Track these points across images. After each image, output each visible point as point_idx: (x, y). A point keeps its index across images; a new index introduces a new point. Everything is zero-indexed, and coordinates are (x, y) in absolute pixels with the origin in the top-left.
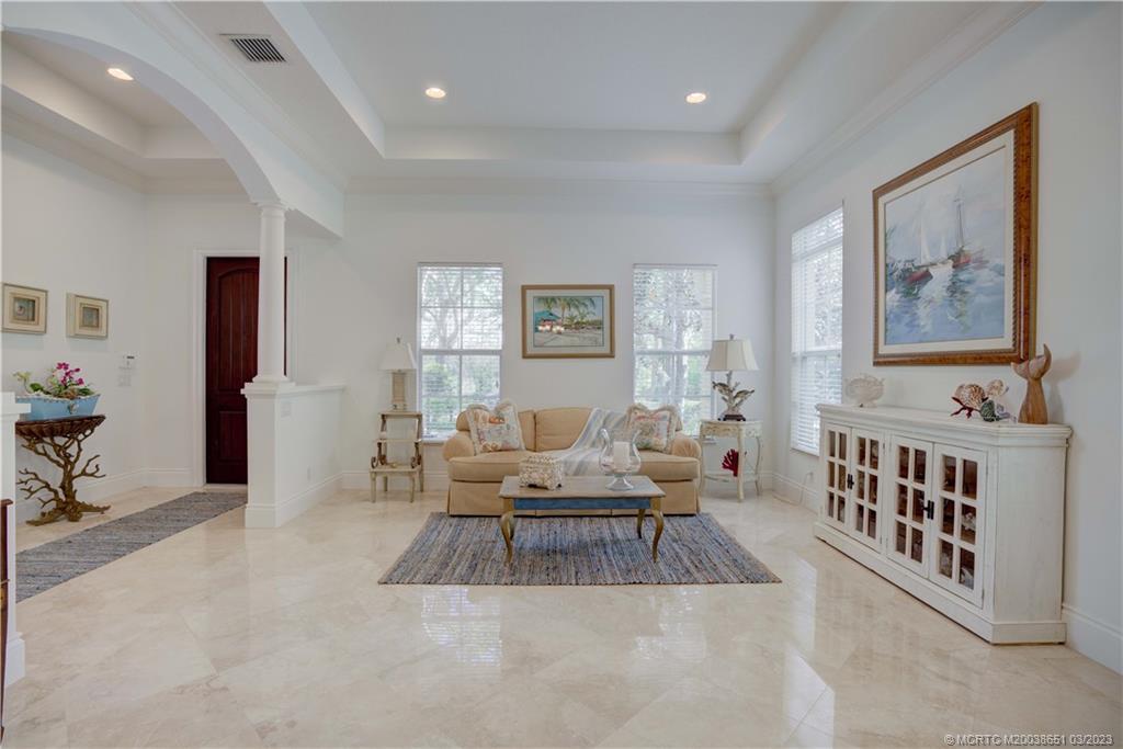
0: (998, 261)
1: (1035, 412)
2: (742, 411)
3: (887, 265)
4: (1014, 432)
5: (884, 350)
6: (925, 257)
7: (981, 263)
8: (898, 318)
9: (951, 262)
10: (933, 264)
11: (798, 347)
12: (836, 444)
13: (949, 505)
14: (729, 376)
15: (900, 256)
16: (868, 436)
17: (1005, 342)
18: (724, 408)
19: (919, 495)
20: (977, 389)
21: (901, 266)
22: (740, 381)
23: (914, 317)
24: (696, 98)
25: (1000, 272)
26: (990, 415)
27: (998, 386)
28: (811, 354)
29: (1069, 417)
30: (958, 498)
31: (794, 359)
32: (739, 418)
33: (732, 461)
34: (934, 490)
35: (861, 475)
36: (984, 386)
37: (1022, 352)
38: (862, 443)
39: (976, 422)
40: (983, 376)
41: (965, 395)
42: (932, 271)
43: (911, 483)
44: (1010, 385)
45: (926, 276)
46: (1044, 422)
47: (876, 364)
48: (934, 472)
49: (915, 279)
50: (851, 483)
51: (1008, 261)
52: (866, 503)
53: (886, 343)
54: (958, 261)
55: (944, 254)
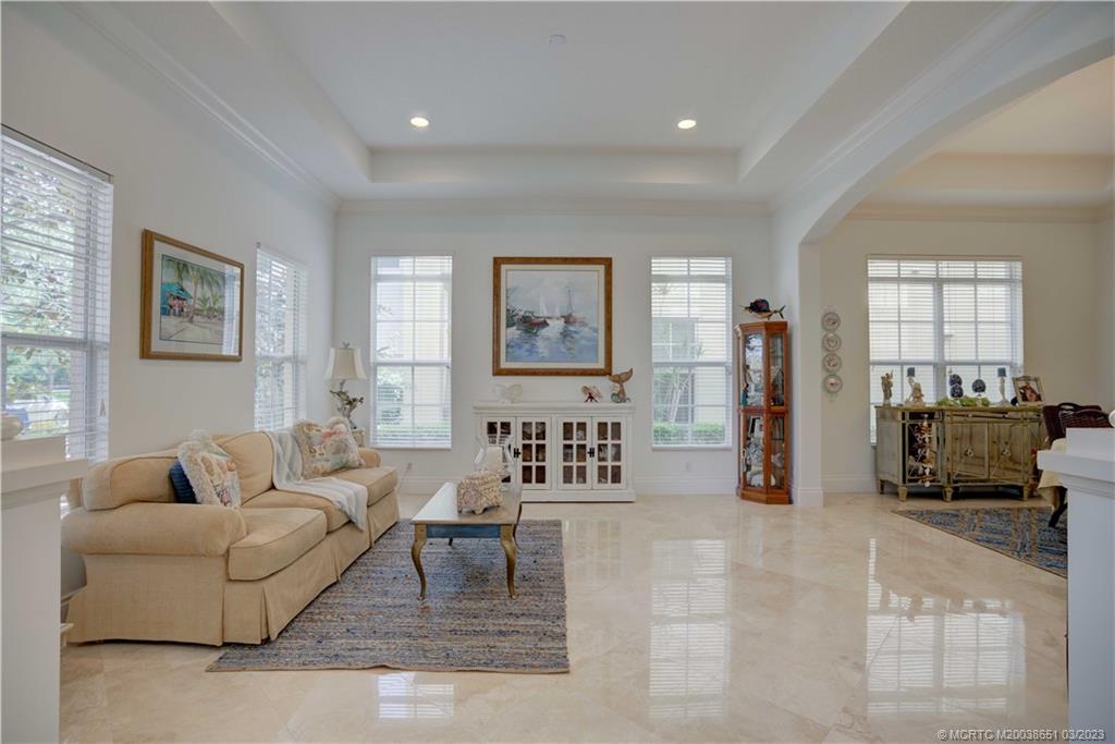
0: (593, 325)
3: (508, 310)
5: (504, 365)
6: (542, 312)
7: (584, 324)
9: (563, 320)
10: (549, 318)
12: (496, 428)
13: (603, 447)
14: (342, 385)
15: (522, 309)
16: (533, 421)
17: (601, 365)
19: (582, 447)
21: (522, 313)
30: (609, 442)
34: (592, 441)
35: (528, 446)
37: (608, 371)
38: (527, 425)
40: (589, 381)
42: (548, 321)
43: (574, 442)
45: (544, 324)
47: (495, 374)
49: (531, 325)
50: (518, 453)
51: (601, 326)
52: (533, 463)
53: (507, 361)
54: (568, 320)
55: (558, 314)
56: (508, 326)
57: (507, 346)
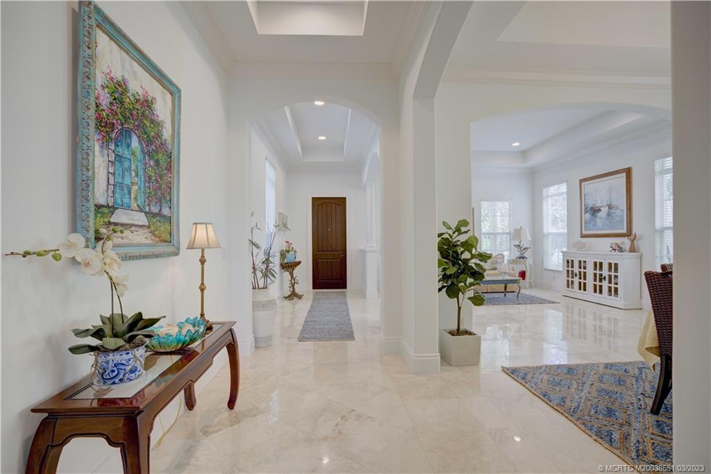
0: (621, 208)
1: (633, 250)
2: (525, 255)
3: (585, 205)
4: (627, 254)
5: (584, 232)
6: (599, 204)
7: (617, 208)
8: (590, 222)
9: (607, 207)
10: (602, 207)
11: (545, 231)
12: (569, 263)
13: (610, 277)
14: (520, 242)
15: (590, 203)
16: (582, 260)
17: (624, 231)
18: (518, 254)
19: (601, 275)
20: (617, 244)
21: (590, 206)
22: (525, 244)
23: (596, 222)
24: (517, 144)
25: (622, 211)
26: (621, 250)
27: (623, 243)
28: (551, 233)
29: (641, 251)
30: (613, 274)
31: (544, 236)
32: (523, 258)
33: (523, 275)
34: (605, 273)
35: (580, 272)
36: (619, 243)
37: (629, 234)
38: (580, 262)
39: (617, 253)
40: (618, 240)
41: (614, 246)
42: (601, 209)
43: (598, 272)
44: (626, 242)
45: (599, 210)
46: (635, 252)
47: (582, 237)
48: (605, 267)
49: (595, 211)
50: (576, 275)
51: (625, 208)
52: (582, 281)
53: (585, 230)
54: (610, 207)
55: (605, 204)
56: (585, 213)
57: (585, 223)
